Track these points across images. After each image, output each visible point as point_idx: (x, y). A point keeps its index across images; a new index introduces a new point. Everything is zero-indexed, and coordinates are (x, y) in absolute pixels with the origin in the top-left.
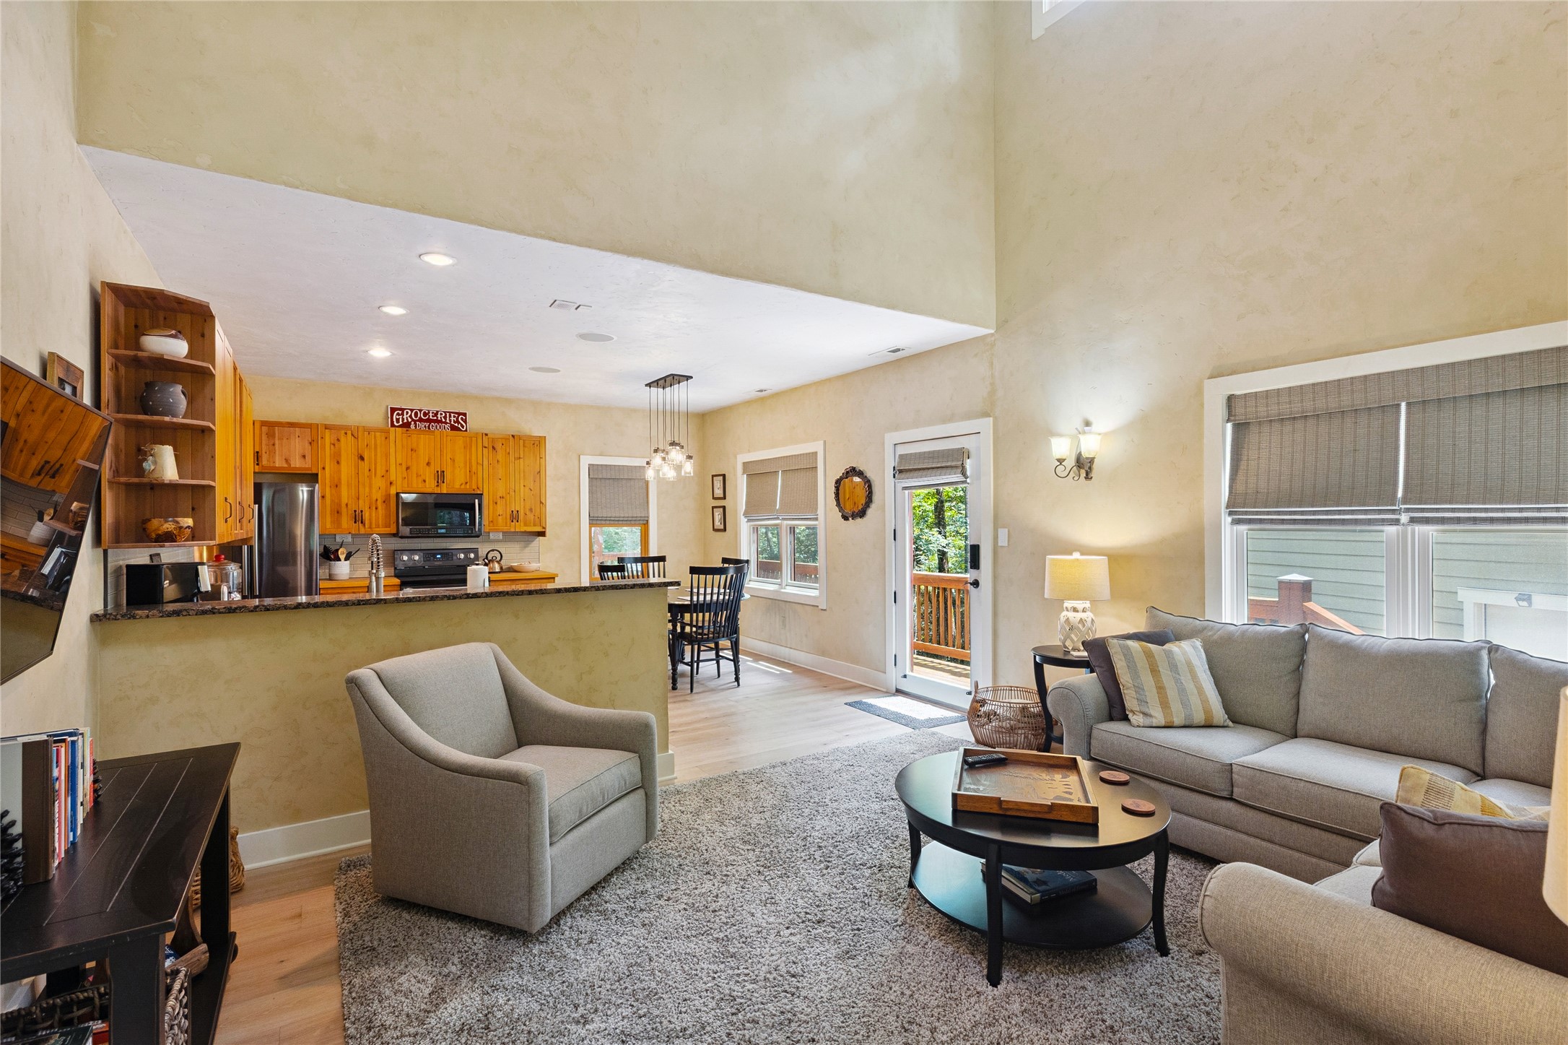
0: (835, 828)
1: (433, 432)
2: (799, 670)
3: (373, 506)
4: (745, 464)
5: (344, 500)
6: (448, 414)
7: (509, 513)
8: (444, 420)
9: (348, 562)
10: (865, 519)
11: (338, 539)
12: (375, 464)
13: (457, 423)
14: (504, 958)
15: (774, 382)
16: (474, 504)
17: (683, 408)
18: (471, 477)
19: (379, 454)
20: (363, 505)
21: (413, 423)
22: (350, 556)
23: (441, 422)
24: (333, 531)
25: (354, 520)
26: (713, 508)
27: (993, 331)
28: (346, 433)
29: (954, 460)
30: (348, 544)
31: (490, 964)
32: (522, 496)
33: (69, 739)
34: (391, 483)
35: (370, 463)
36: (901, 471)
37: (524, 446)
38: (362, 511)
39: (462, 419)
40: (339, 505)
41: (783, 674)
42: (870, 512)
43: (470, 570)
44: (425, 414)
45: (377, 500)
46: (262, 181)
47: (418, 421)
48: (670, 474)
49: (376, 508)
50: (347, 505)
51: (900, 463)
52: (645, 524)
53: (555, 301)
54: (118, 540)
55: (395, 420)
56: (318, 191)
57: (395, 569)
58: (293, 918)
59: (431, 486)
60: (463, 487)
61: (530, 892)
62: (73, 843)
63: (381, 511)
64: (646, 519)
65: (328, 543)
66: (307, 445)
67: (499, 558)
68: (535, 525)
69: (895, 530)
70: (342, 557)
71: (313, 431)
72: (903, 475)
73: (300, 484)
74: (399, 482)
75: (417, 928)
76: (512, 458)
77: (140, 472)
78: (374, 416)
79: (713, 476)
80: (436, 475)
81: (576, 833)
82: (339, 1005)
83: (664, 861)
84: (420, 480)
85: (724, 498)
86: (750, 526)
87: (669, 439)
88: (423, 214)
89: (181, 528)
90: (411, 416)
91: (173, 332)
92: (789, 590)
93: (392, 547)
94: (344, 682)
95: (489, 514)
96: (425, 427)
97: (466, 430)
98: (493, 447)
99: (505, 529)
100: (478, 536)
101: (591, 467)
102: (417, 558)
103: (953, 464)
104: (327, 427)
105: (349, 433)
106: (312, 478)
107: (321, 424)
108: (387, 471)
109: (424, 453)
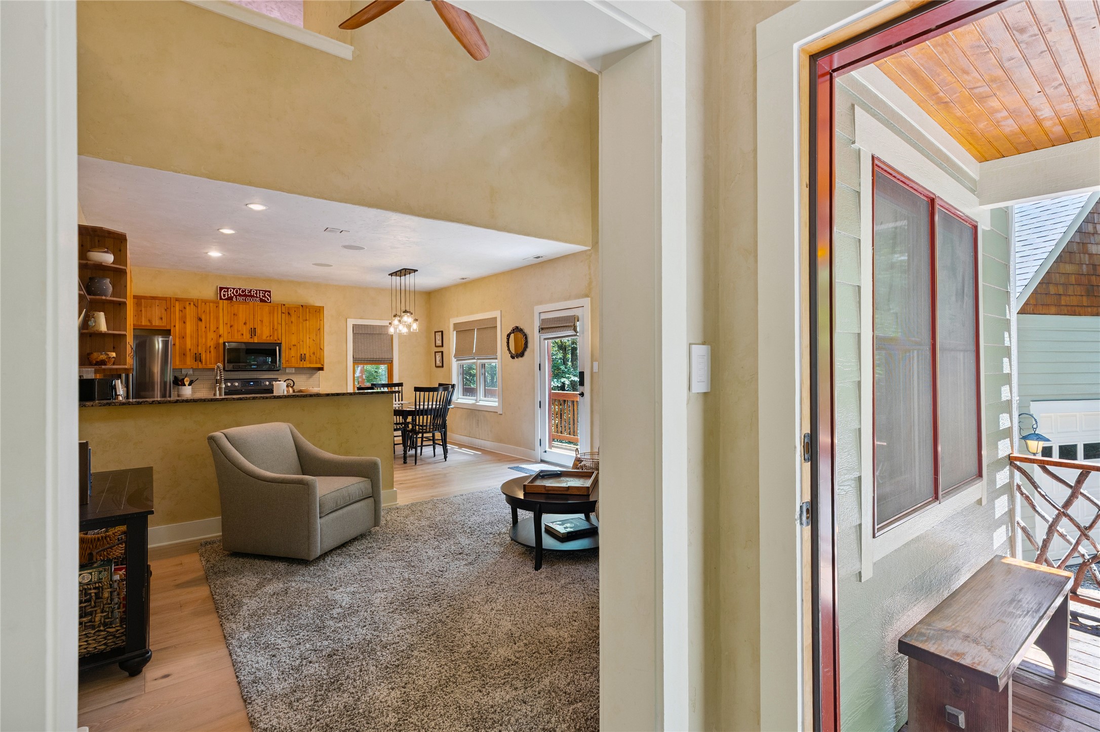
0: (481, 520)
1: (249, 303)
2: (484, 451)
3: (208, 350)
4: (455, 325)
5: (189, 345)
6: (258, 291)
7: (299, 355)
8: (255, 295)
9: (190, 387)
10: (523, 358)
11: (184, 372)
12: (210, 324)
13: (264, 297)
14: (295, 571)
15: (470, 273)
16: (276, 349)
17: (412, 289)
18: (273, 332)
19: (212, 318)
20: (201, 350)
21: (234, 297)
22: (192, 383)
23: (253, 296)
24: (181, 367)
25: (195, 360)
26: (435, 352)
27: (590, 248)
28: (190, 304)
29: (569, 323)
30: (190, 375)
31: (287, 573)
32: (308, 344)
34: (220, 336)
35: (206, 323)
36: (542, 329)
37: (309, 312)
38: (200, 354)
39: (268, 294)
40: (185, 349)
41: (475, 454)
42: (526, 353)
43: (276, 384)
44: (243, 291)
45: (210, 347)
46: (160, 169)
47: (238, 295)
48: (404, 330)
49: (210, 352)
50: (190, 350)
51: (542, 324)
52: (390, 363)
53: (327, 228)
55: (222, 295)
56: (191, 174)
58: (178, 565)
59: (246, 338)
60: (268, 338)
61: (309, 539)
63: (213, 354)
64: (391, 359)
65: (177, 374)
66: (163, 311)
67: (292, 385)
68: (316, 363)
69: (540, 364)
70: (187, 383)
71: (167, 302)
72: (543, 331)
73: (156, 336)
74: (225, 334)
76: (301, 320)
78: (208, 292)
79: (435, 332)
80: (250, 330)
81: (334, 514)
82: (209, 591)
83: (384, 535)
84: (240, 334)
85: (442, 346)
86: (458, 364)
87: (403, 309)
88: (250, 186)
89: (110, 358)
90: (233, 293)
91: (108, 250)
92: (481, 403)
94: (206, 439)
95: (287, 356)
96: (243, 299)
97: (270, 302)
98: (289, 313)
99: (297, 366)
100: (278, 370)
101: (355, 327)
102: (237, 384)
103: (570, 324)
104: (177, 300)
105: (192, 304)
106: (166, 333)
107: (173, 298)
108: (217, 328)
109: (242, 317)
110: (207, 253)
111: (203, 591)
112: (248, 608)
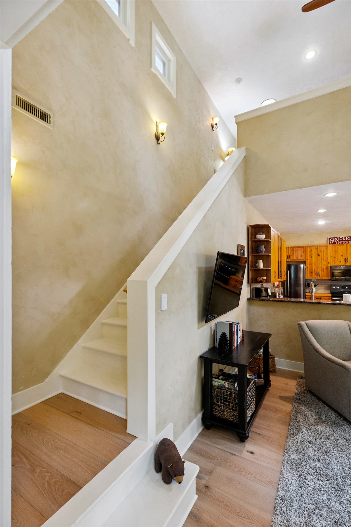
1: (344, 244)
5: (314, 269)
6: (350, 237)
8: (348, 240)
9: (315, 288)
11: (312, 281)
14: (340, 424)
19: (324, 254)
20: (320, 270)
21: (337, 242)
22: (316, 286)
23: (347, 240)
24: (310, 278)
25: (316, 275)
28: (314, 248)
30: (315, 282)
31: (335, 423)
33: (237, 324)
34: (329, 263)
35: (322, 257)
38: (319, 272)
40: (312, 270)
43: (344, 295)
44: (341, 238)
45: (324, 268)
47: (338, 241)
49: (324, 271)
50: (314, 270)
54: (252, 282)
55: (330, 242)
57: (331, 291)
58: (285, 384)
59: (343, 263)
62: (238, 345)
63: (325, 272)
65: (309, 282)
66: (303, 253)
71: (304, 248)
73: (301, 264)
74: (332, 262)
75: (315, 402)
77: (256, 267)
78: (323, 241)
80: (345, 259)
82: (291, 410)
84: (339, 261)
89: (263, 279)
90: (336, 240)
91: (262, 233)
93: (330, 284)
94: (297, 324)
96: (341, 243)
102: (338, 288)
104: (308, 247)
105: (315, 248)
106: (304, 262)
107: (307, 246)
108: (327, 259)
109: (340, 253)
110: (317, 223)
111: (288, 407)
112: (302, 436)
